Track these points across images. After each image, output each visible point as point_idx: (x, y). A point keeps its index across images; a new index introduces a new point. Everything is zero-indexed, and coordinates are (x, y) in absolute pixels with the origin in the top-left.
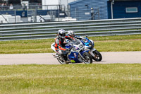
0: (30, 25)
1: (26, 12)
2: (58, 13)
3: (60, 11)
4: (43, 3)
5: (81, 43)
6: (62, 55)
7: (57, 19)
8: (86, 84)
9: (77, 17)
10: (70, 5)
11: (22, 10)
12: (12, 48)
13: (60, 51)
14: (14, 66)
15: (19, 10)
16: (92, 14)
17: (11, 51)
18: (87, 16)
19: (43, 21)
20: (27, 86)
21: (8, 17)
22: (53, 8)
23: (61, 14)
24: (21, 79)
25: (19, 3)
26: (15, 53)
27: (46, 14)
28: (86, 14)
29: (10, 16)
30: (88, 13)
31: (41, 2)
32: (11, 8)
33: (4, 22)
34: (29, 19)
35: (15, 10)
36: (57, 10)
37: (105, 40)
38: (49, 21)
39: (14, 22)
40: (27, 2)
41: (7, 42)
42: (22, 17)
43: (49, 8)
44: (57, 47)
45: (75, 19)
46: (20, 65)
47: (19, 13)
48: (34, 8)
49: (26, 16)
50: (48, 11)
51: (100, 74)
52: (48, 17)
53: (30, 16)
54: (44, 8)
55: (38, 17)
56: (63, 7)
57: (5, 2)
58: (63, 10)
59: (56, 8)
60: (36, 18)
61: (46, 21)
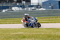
0: (26, 12)
1: (24, 6)
2: (38, 6)
3: (39, 5)
4: (31, 2)
5: (34, 20)
6: (26, 24)
7: (37, 9)
8: (49, 37)
9: (46, 8)
10: (43, 3)
11: (22, 5)
12: (18, 21)
13: (25, 23)
14: (19, 29)
15: (21, 5)
16: (52, 7)
17: (18, 22)
18: (50, 8)
19: (31, 10)
20: (24, 37)
21: (16, 8)
22: (35, 4)
23: (39, 7)
24: (22, 35)
25: (21, 2)
26: (19, 23)
27: (32, 7)
28: (50, 7)
29: (17, 8)
30: (51, 7)
31: (30, 2)
32: (18, 4)
33: (15, 10)
34: (25, 9)
35: (19, 5)
36: (37, 5)
37: (58, 18)
38: (34, 10)
39: (19, 10)
40: (25, 2)
41: (16, 19)
42: (22, 8)
43: (34, 4)
44: (24, 21)
45: (45, 9)
46: (21, 29)
47: (21, 6)
48: (27, 4)
49: (24, 8)
50: (33, 5)
51: (55, 32)
52: (33, 8)
53: (26, 8)
54: (32, 4)
55: (29, 8)
56: (40, 4)
57: (15, 2)
58: (40, 5)
59: (37, 4)
60: (28, 8)
61: (32, 10)
